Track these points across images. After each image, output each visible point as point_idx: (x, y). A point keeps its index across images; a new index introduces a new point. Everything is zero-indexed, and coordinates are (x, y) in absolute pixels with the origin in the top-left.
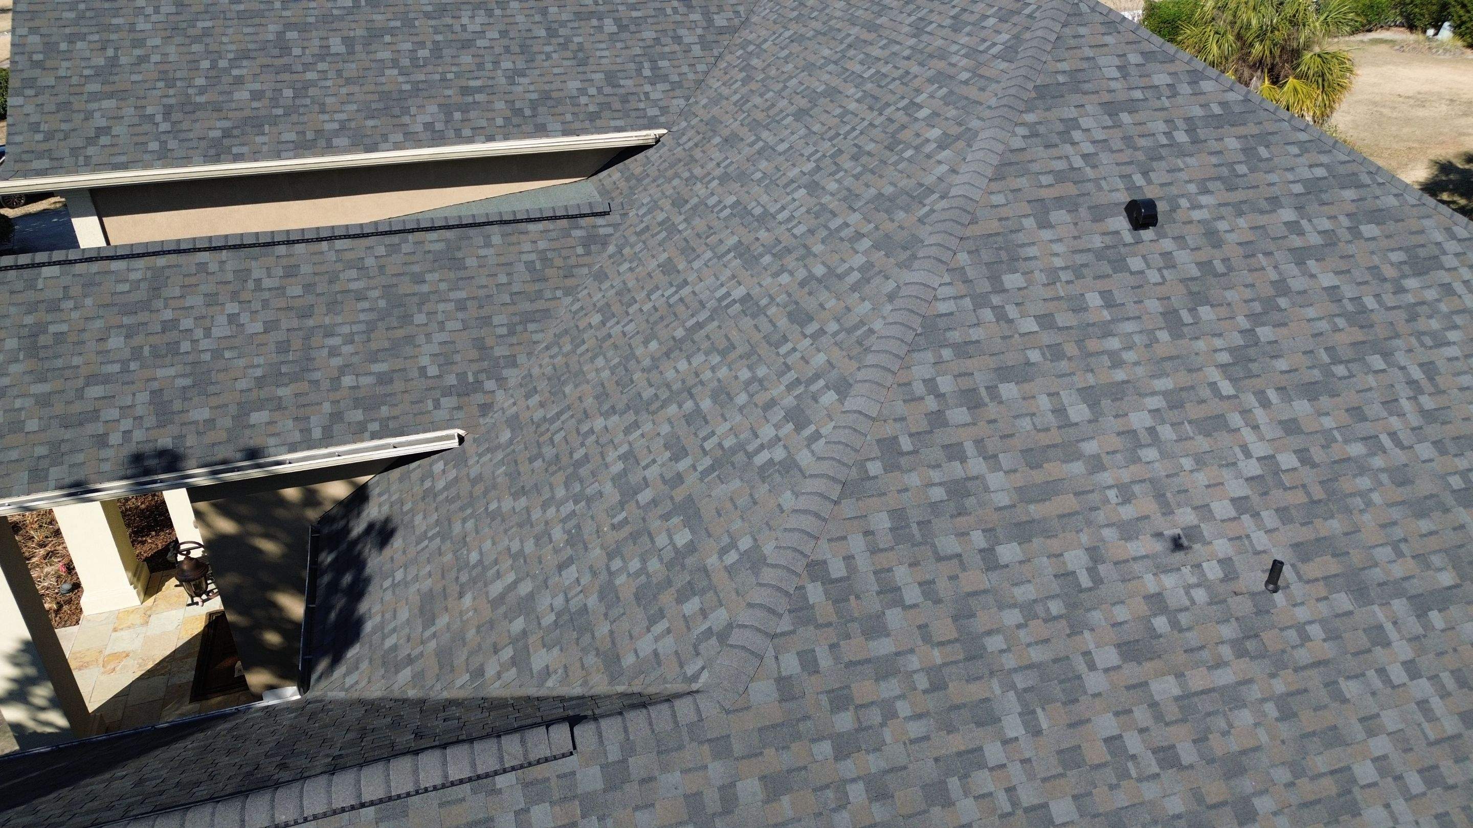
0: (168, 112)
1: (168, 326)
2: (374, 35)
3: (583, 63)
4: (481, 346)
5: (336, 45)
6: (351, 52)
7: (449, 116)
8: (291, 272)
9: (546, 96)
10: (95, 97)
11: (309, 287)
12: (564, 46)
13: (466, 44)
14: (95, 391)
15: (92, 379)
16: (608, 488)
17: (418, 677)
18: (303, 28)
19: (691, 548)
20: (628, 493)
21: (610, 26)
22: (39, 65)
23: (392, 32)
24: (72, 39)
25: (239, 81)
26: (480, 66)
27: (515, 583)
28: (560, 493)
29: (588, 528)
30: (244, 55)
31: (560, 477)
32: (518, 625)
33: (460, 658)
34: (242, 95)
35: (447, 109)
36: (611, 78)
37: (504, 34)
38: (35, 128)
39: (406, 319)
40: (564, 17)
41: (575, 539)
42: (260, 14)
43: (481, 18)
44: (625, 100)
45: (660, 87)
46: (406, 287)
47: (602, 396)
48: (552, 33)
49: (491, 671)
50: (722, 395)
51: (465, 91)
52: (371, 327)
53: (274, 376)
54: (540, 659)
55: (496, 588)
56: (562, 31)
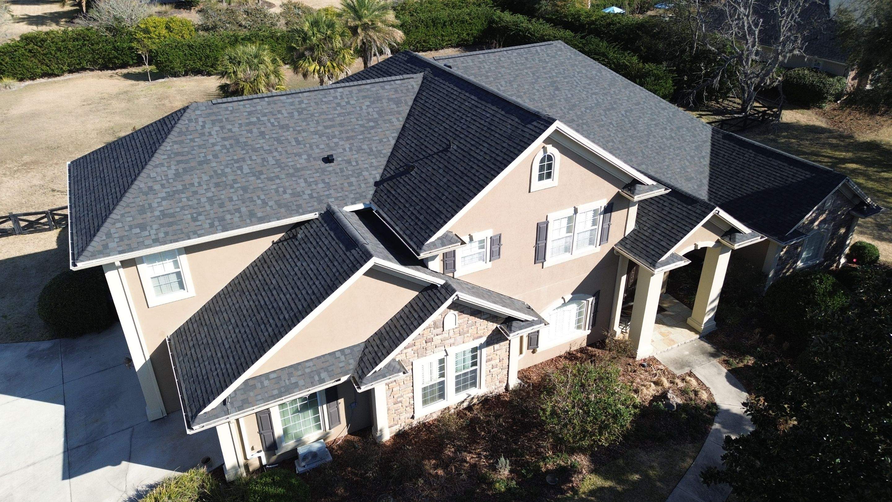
16: (669, 142)
17: (705, 178)
19: (687, 128)
20: (672, 138)
27: (688, 160)
28: (666, 152)
29: (678, 145)
31: (663, 152)
32: (696, 159)
33: (702, 170)
41: (679, 148)
47: (641, 143)
49: (705, 163)
50: (652, 120)
54: (704, 154)
55: (687, 164)
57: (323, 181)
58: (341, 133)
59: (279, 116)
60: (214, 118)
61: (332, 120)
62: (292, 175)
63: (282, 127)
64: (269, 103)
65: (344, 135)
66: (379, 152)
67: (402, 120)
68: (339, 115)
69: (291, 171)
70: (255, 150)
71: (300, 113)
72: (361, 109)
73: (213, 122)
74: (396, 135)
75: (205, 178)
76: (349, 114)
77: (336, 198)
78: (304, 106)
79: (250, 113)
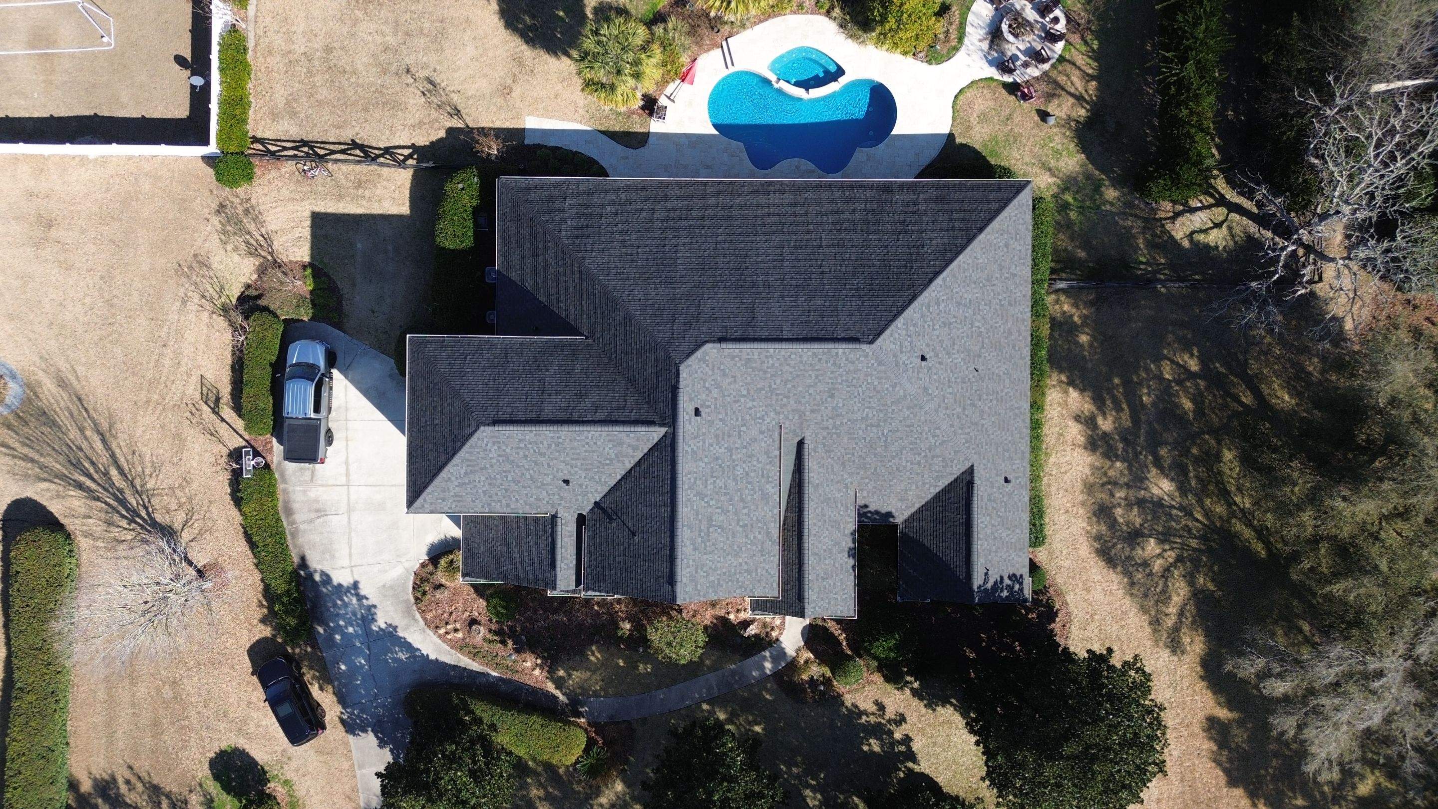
0: (762, 555)
1: (825, 551)
2: (742, 500)
3: (756, 439)
4: (838, 482)
5: (745, 511)
6: (747, 507)
7: (771, 482)
8: (815, 524)
9: (766, 453)
10: (757, 574)
11: (820, 521)
12: (750, 445)
13: (747, 474)
14: (837, 565)
15: (834, 565)
18: (738, 521)
21: (744, 429)
22: (746, 589)
23: (741, 495)
24: (738, 581)
25: (754, 537)
26: (755, 471)
30: (747, 536)
34: (759, 537)
35: (768, 482)
36: (762, 432)
37: (744, 462)
38: (764, 588)
39: (829, 499)
40: (739, 442)
42: (733, 533)
43: (738, 468)
44: (769, 430)
45: (766, 418)
46: (822, 498)
48: (745, 447)
51: (763, 476)
52: (830, 507)
53: (838, 528)
56: (745, 444)
57: (559, 495)
58: (582, 464)
59: (541, 446)
60: (495, 440)
61: (579, 454)
62: (539, 487)
63: (541, 454)
64: (535, 435)
65: (584, 467)
66: (606, 482)
67: (633, 463)
68: (585, 451)
69: (539, 484)
70: (518, 466)
71: (556, 445)
72: (604, 449)
73: (494, 443)
74: (624, 473)
75: (483, 478)
76: (593, 452)
77: (564, 507)
78: (561, 440)
79: (520, 440)
